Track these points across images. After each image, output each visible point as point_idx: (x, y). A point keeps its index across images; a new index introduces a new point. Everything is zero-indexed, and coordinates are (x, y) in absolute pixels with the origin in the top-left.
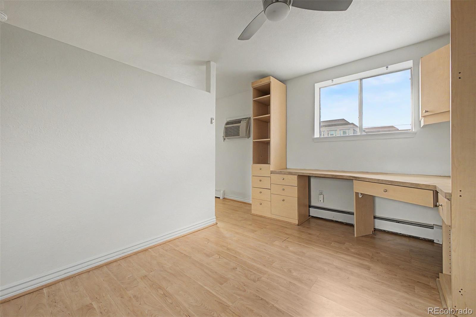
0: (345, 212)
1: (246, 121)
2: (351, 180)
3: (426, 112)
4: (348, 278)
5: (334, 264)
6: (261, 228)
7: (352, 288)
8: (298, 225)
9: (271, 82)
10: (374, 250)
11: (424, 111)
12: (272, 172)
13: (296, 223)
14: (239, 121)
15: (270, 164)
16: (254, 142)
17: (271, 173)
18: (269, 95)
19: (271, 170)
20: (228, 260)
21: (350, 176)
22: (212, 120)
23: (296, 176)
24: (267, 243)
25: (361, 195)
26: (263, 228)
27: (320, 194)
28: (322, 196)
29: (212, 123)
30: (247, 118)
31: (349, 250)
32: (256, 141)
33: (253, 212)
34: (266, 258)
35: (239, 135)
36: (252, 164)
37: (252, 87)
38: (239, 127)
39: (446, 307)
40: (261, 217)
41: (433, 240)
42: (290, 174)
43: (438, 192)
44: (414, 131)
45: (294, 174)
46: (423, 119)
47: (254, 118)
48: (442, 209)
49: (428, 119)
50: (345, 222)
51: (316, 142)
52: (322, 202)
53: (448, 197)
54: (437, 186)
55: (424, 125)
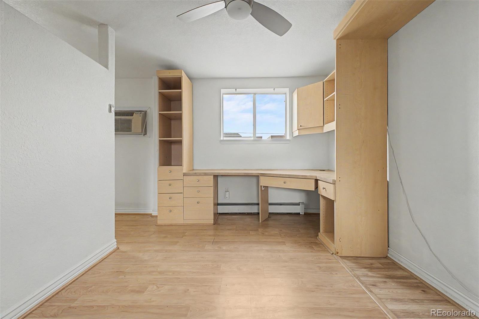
0: (249, 204)
1: (141, 115)
2: (257, 177)
3: (301, 126)
4: (280, 256)
5: (264, 248)
6: (181, 237)
7: (287, 262)
8: (214, 224)
9: (182, 76)
10: (278, 229)
11: (299, 126)
12: (185, 175)
13: (212, 223)
14: (131, 113)
15: (182, 165)
16: (160, 140)
17: (183, 176)
18: (180, 90)
19: (184, 172)
20: (171, 285)
21: (258, 173)
22: (111, 107)
23: (212, 177)
24: (199, 251)
25: (263, 188)
26: (183, 237)
27: (226, 191)
28: (228, 193)
29: (110, 111)
30: (142, 111)
31: (264, 234)
32: (162, 140)
33: (159, 222)
34: (210, 265)
35: (131, 131)
36: (157, 167)
37: (158, 76)
38: (130, 121)
39: (332, 253)
40: (171, 225)
41: (300, 213)
42: (206, 174)
43: (319, 180)
44: (289, 139)
45: (210, 174)
46: (298, 131)
47: (160, 112)
48: (326, 190)
49: (301, 131)
50: (247, 212)
51: (222, 144)
52: (228, 198)
53: (334, 183)
54: (317, 176)
55: (298, 135)
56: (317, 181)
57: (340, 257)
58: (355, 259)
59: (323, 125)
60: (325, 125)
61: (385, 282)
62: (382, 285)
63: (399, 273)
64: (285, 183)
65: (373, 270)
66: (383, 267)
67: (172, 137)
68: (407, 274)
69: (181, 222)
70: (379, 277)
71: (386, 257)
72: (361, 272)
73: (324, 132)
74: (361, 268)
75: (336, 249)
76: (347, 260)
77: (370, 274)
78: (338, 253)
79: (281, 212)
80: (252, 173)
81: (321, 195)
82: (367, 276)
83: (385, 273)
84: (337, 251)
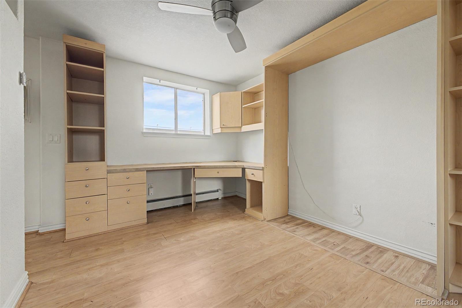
9: (104, 52)
11: (222, 125)
13: (145, 222)
15: (104, 161)
16: (68, 128)
17: (106, 173)
18: (102, 69)
23: (145, 171)
27: (150, 187)
28: (152, 189)
29: (20, 82)
37: (66, 43)
39: (261, 220)
40: (90, 236)
41: (218, 199)
42: (137, 170)
43: (246, 168)
44: (209, 135)
45: (142, 169)
46: (220, 128)
47: (68, 91)
48: (254, 176)
49: (223, 129)
50: (173, 206)
51: (144, 136)
52: (152, 194)
53: (263, 169)
54: (244, 165)
55: (220, 132)
56: (244, 170)
57: (267, 221)
58: (275, 220)
59: (241, 126)
60: (243, 126)
61: (297, 228)
62: (297, 230)
63: (299, 222)
64: (218, 173)
65: (288, 224)
66: (290, 221)
67: (73, 124)
68: (302, 221)
69: (104, 229)
70: (293, 226)
71: (288, 215)
72: (284, 226)
73: (242, 131)
74: (282, 225)
75: (264, 216)
76: (271, 222)
77: (288, 226)
78: (265, 219)
79: (203, 200)
80: (188, 166)
81: (248, 179)
82: (288, 228)
83: (294, 223)
84: (265, 218)
